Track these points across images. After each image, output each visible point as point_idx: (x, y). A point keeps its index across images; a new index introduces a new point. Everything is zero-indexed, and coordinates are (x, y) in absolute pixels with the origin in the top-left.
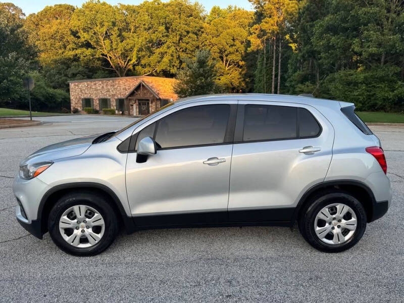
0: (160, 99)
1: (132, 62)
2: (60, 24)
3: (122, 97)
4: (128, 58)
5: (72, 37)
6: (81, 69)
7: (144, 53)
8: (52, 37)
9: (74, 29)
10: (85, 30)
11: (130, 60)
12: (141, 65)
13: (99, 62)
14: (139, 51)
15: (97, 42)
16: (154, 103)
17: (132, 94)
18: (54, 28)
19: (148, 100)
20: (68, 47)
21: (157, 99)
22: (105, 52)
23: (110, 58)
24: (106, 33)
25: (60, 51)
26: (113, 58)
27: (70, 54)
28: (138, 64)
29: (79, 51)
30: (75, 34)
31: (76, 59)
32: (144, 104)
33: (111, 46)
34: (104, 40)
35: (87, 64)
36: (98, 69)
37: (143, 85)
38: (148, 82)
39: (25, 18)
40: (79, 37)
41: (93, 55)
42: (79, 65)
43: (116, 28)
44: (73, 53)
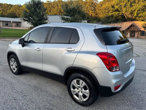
0: (141, 31)
1: (134, 16)
2: (109, 4)
3: (124, 30)
4: (133, 14)
5: (112, 8)
6: (113, 19)
7: (140, 12)
8: (105, 9)
9: (113, 5)
10: (117, 5)
11: (134, 15)
12: (139, 17)
13: (121, 17)
14: (138, 11)
15: (121, 9)
16: (137, 33)
17: (128, 28)
18: (106, 5)
19: (135, 31)
20: (110, 12)
21: (139, 31)
22: (124, 13)
23: (125, 15)
24: (125, 5)
25: (107, 14)
26: (127, 14)
27: (110, 14)
28: (137, 17)
29: (113, 13)
30: (113, 7)
31: (112, 16)
32: (133, 33)
33: (126, 10)
34: (124, 8)
35: (116, 17)
36: (120, 19)
37: (133, 25)
38: (136, 24)
39: (98, 3)
40: (114, 8)
41: (118, 14)
42: (113, 18)
43: (129, 3)
44: (111, 14)
